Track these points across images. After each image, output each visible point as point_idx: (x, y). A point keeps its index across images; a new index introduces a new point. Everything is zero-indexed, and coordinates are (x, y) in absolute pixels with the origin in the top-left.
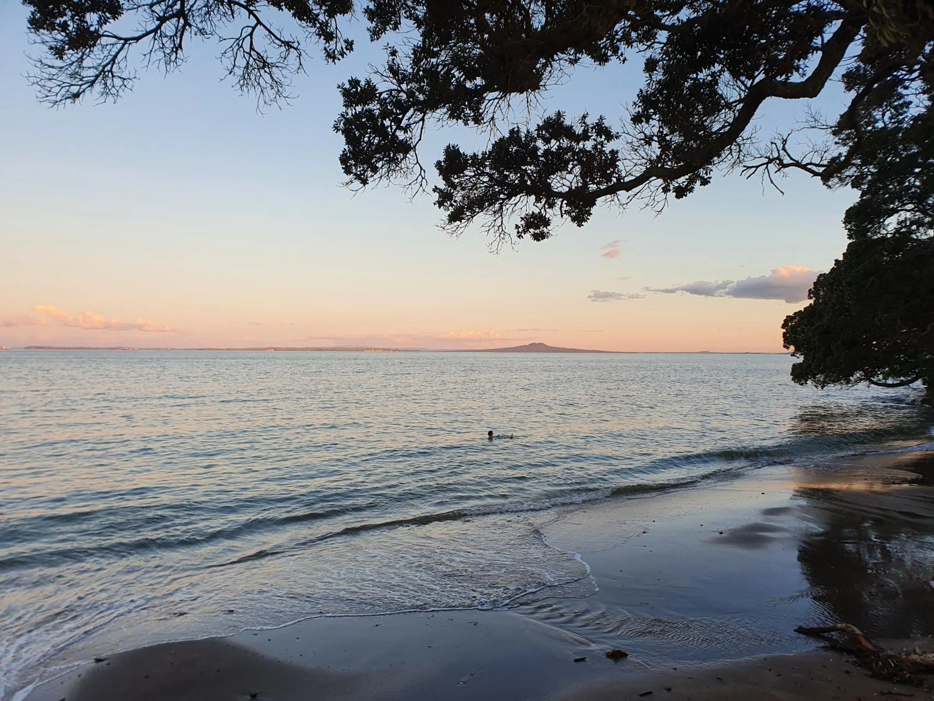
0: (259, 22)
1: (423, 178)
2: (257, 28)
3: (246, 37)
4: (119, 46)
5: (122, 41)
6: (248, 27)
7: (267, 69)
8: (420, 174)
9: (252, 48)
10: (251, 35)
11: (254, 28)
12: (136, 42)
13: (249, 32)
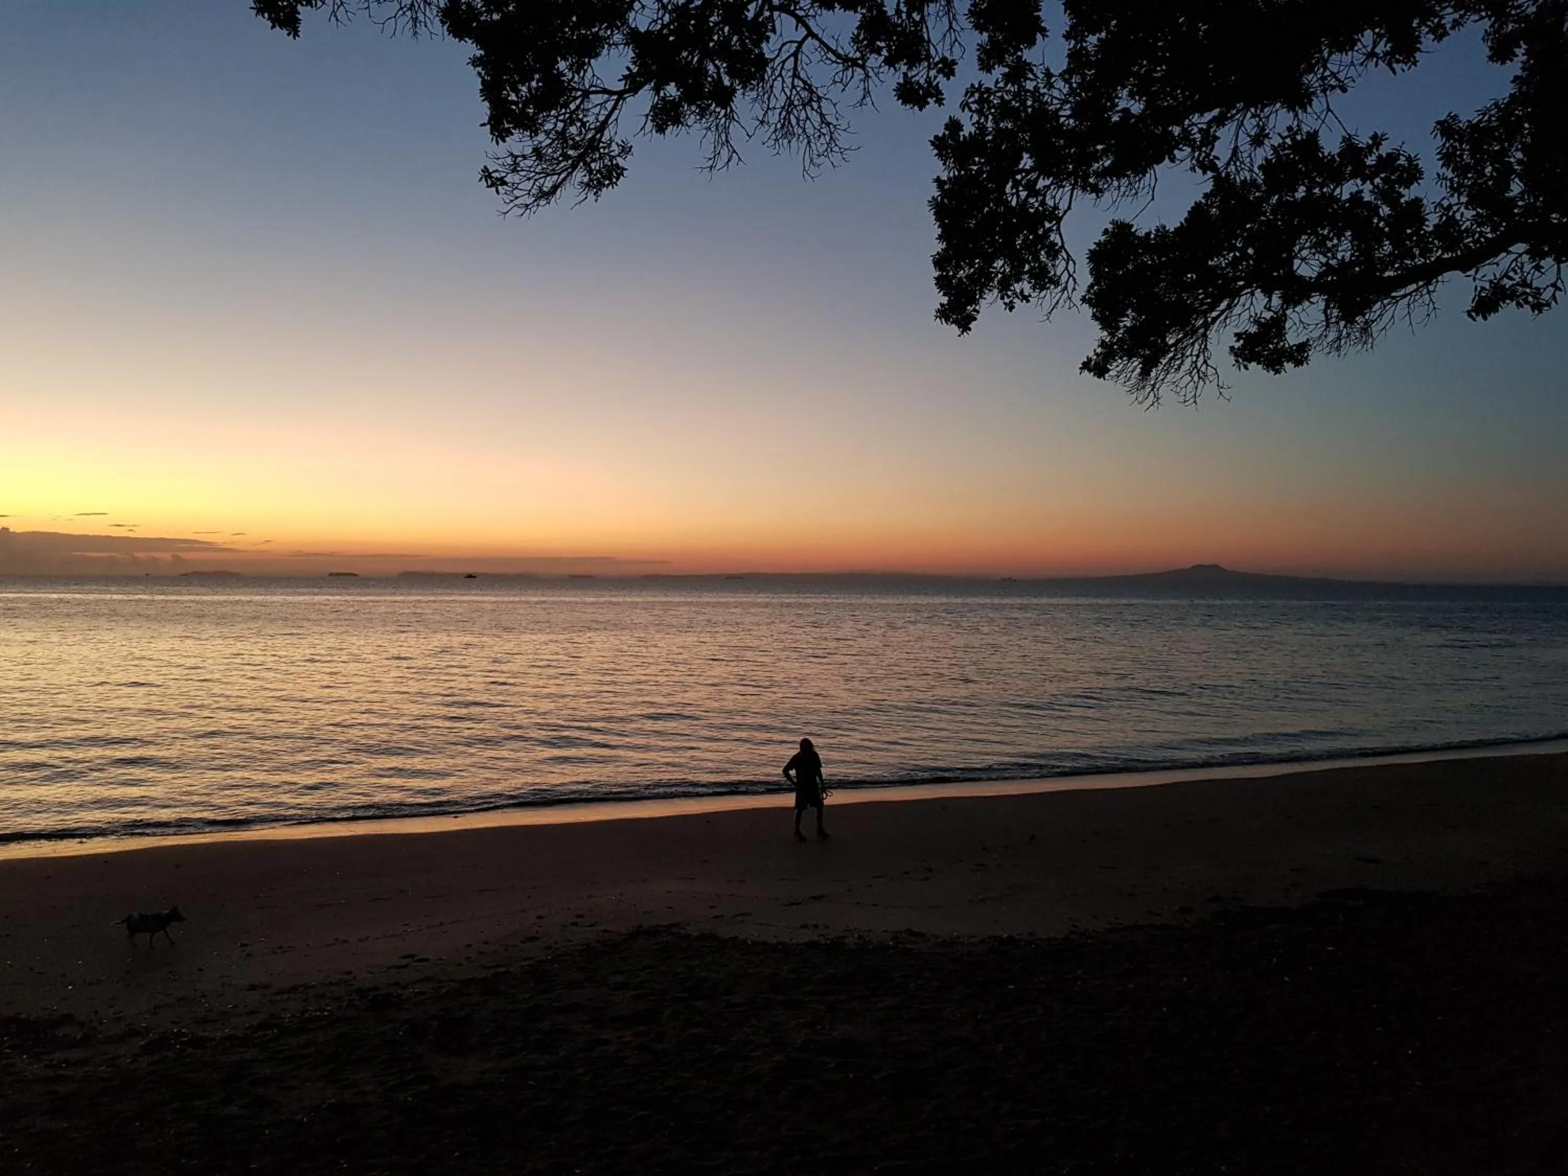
0: (810, 34)
1: (1070, 276)
2: (806, 42)
3: (787, 59)
4: (610, 105)
5: (615, 97)
6: (792, 42)
7: (815, 105)
8: (1066, 268)
9: (796, 75)
10: (795, 55)
11: (801, 43)
12: (633, 96)
13: (792, 51)
